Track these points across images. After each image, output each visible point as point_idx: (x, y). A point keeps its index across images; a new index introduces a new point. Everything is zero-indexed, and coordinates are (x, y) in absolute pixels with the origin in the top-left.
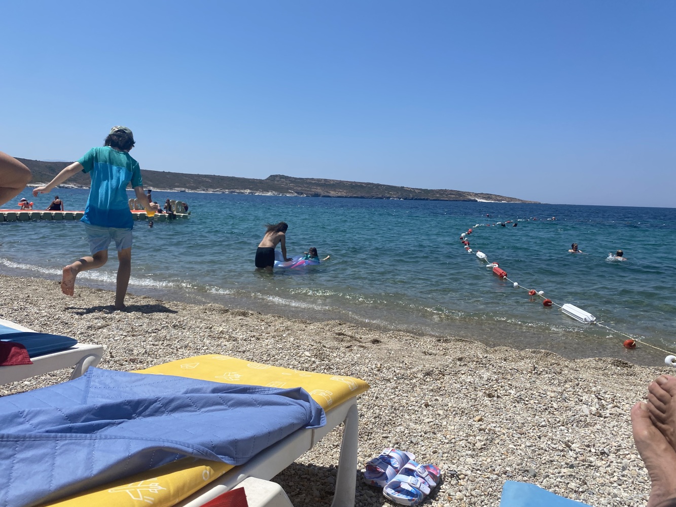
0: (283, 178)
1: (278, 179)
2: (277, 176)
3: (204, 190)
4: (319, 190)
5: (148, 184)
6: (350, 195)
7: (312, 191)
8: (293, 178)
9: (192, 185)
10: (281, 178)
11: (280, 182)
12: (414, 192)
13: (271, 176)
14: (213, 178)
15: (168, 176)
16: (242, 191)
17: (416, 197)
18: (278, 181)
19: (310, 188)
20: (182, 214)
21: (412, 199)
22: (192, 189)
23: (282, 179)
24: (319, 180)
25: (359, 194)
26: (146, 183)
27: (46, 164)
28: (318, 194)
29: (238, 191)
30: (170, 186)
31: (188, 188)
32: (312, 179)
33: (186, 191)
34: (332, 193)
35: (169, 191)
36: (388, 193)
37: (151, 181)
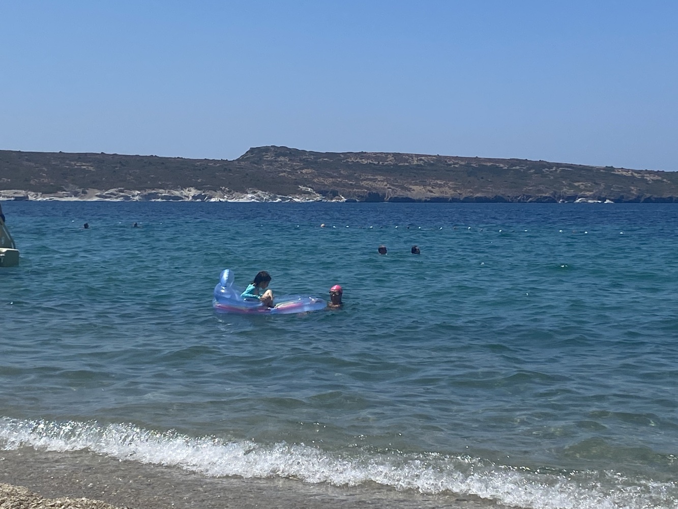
0: (284, 155)
1: (269, 157)
2: (266, 149)
3: (76, 195)
4: (381, 184)
6: (465, 193)
7: (362, 187)
8: (311, 153)
9: (46, 181)
10: (278, 155)
11: (277, 164)
12: (643, 180)
13: (252, 150)
14: (99, 160)
16: (177, 193)
17: (648, 195)
18: (271, 163)
19: (357, 179)
21: (637, 200)
22: (45, 193)
23: (282, 159)
24: (378, 156)
25: (490, 192)
28: (377, 194)
29: (164, 193)
31: (36, 190)
32: (362, 155)
33: (30, 198)
34: (417, 191)
36: (571, 186)
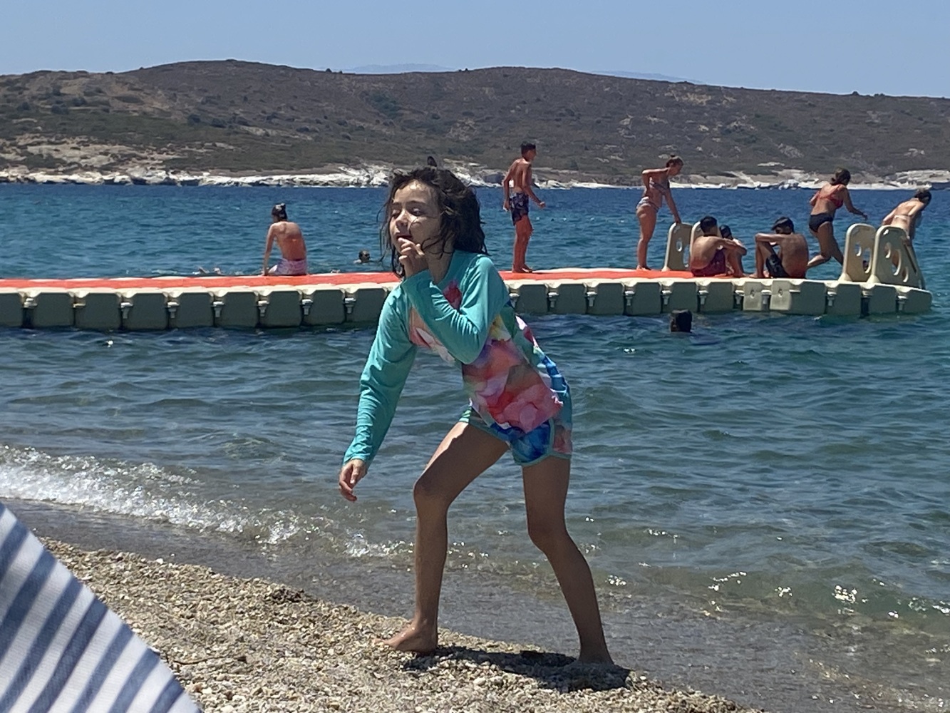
5: (782, 158)
15: (874, 117)
20: (906, 289)
26: (773, 154)
27: (365, 86)
30: (882, 164)
35: (875, 186)
37: (796, 145)
